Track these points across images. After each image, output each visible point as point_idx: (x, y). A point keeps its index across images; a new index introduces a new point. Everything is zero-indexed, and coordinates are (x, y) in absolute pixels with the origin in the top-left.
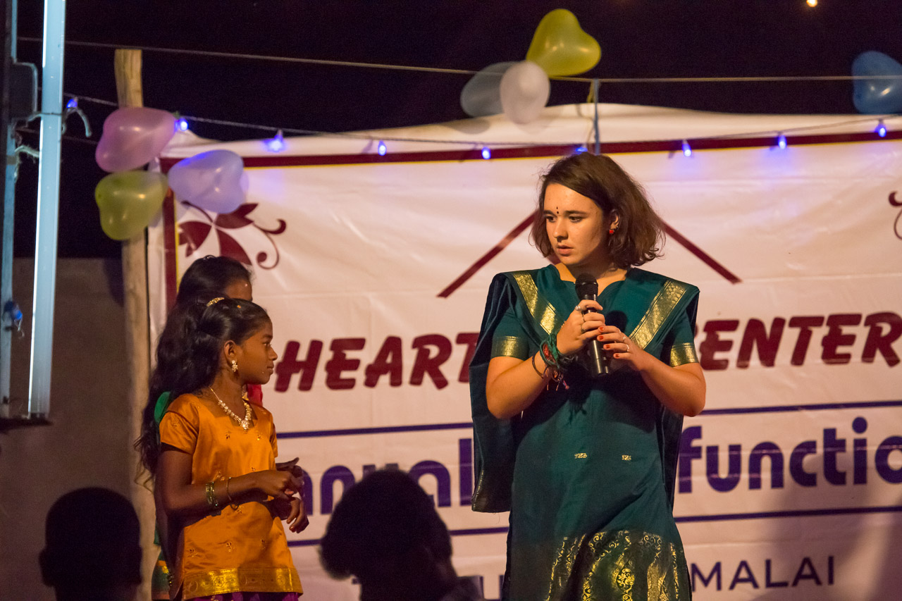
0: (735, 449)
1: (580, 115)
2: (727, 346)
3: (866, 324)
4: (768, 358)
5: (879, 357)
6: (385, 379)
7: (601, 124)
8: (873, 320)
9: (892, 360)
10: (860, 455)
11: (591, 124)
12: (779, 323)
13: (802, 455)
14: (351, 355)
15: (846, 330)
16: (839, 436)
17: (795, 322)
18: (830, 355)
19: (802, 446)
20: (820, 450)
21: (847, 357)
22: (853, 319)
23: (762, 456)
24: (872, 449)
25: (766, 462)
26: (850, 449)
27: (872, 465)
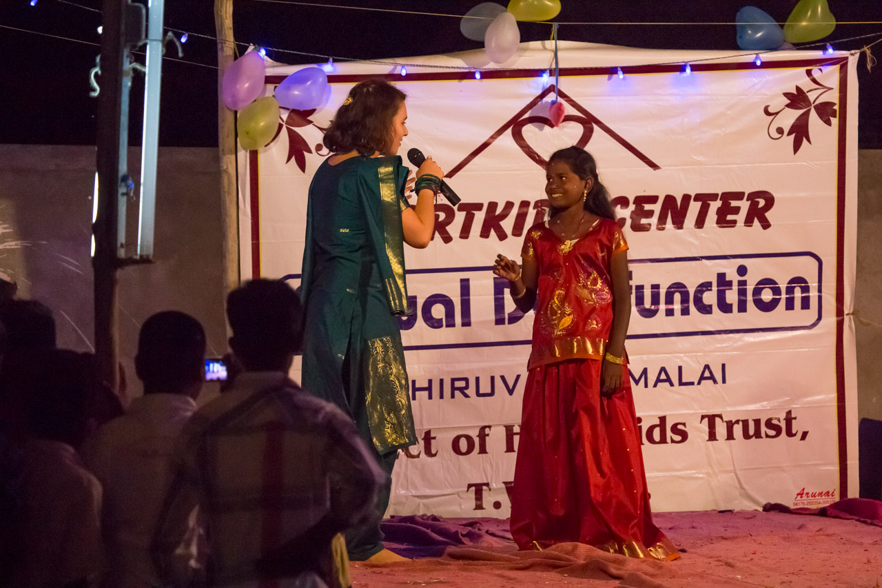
0: (655, 287)
1: (545, 48)
2: (650, 214)
3: (747, 200)
4: (679, 223)
5: (756, 222)
7: (559, 54)
8: (753, 196)
9: (766, 225)
10: (742, 292)
11: (552, 55)
12: (686, 198)
13: (702, 292)
15: (734, 203)
16: (727, 279)
17: (698, 197)
18: (722, 221)
19: (702, 285)
20: (715, 288)
21: (734, 222)
22: (739, 196)
23: (674, 293)
24: (750, 288)
25: (677, 297)
26: (735, 287)
27: (750, 297)
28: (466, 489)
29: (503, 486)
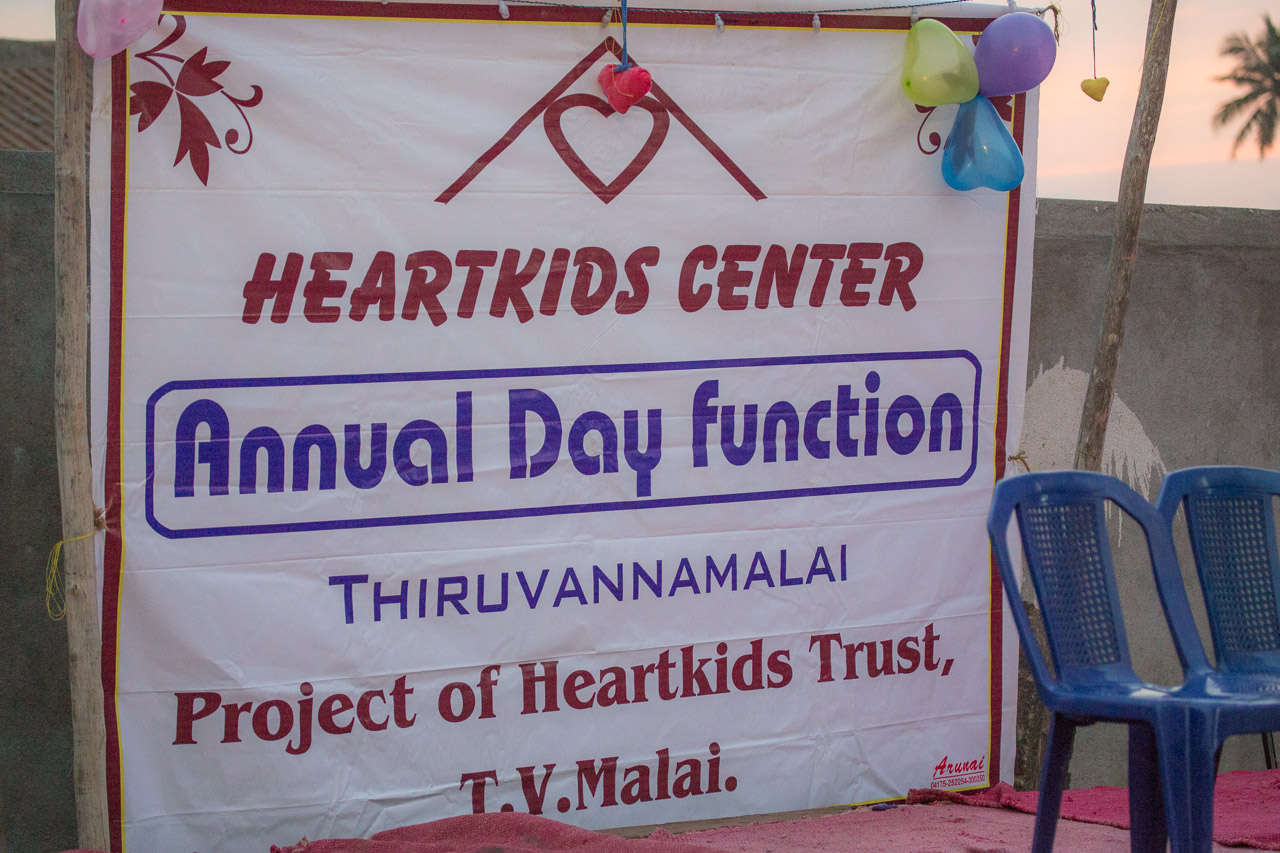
0: (751, 410)
2: (746, 278)
3: (886, 259)
5: (896, 297)
6: (374, 310)
8: (894, 252)
9: (909, 303)
10: (871, 419)
12: (801, 250)
13: (816, 419)
14: (336, 275)
15: (867, 263)
16: (853, 395)
17: (817, 251)
18: (849, 295)
19: (816, 407)
20: (834, 412)
21: (865, 297)
22: (873, 250)
23: (777, 419)
24: (883, 413)
25: (781, 428)
26: (862, 411)
27: (882, 429)
28: (459, 784)
29: (518, 775)
